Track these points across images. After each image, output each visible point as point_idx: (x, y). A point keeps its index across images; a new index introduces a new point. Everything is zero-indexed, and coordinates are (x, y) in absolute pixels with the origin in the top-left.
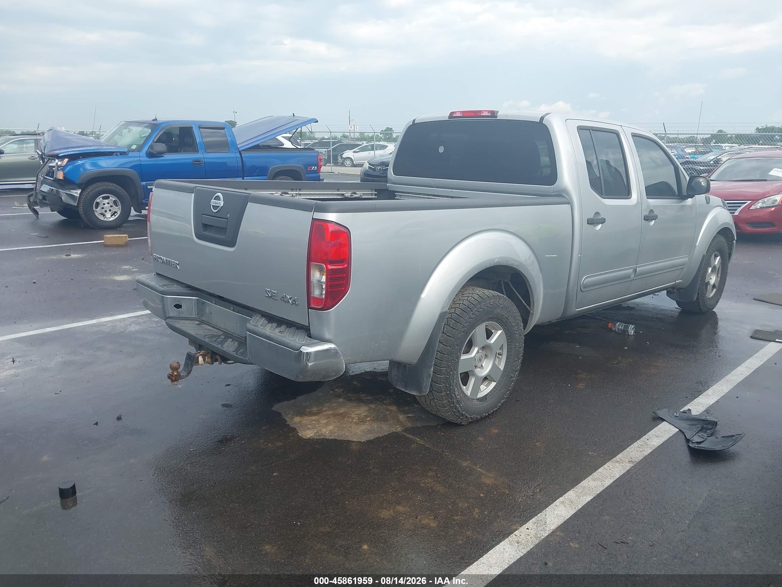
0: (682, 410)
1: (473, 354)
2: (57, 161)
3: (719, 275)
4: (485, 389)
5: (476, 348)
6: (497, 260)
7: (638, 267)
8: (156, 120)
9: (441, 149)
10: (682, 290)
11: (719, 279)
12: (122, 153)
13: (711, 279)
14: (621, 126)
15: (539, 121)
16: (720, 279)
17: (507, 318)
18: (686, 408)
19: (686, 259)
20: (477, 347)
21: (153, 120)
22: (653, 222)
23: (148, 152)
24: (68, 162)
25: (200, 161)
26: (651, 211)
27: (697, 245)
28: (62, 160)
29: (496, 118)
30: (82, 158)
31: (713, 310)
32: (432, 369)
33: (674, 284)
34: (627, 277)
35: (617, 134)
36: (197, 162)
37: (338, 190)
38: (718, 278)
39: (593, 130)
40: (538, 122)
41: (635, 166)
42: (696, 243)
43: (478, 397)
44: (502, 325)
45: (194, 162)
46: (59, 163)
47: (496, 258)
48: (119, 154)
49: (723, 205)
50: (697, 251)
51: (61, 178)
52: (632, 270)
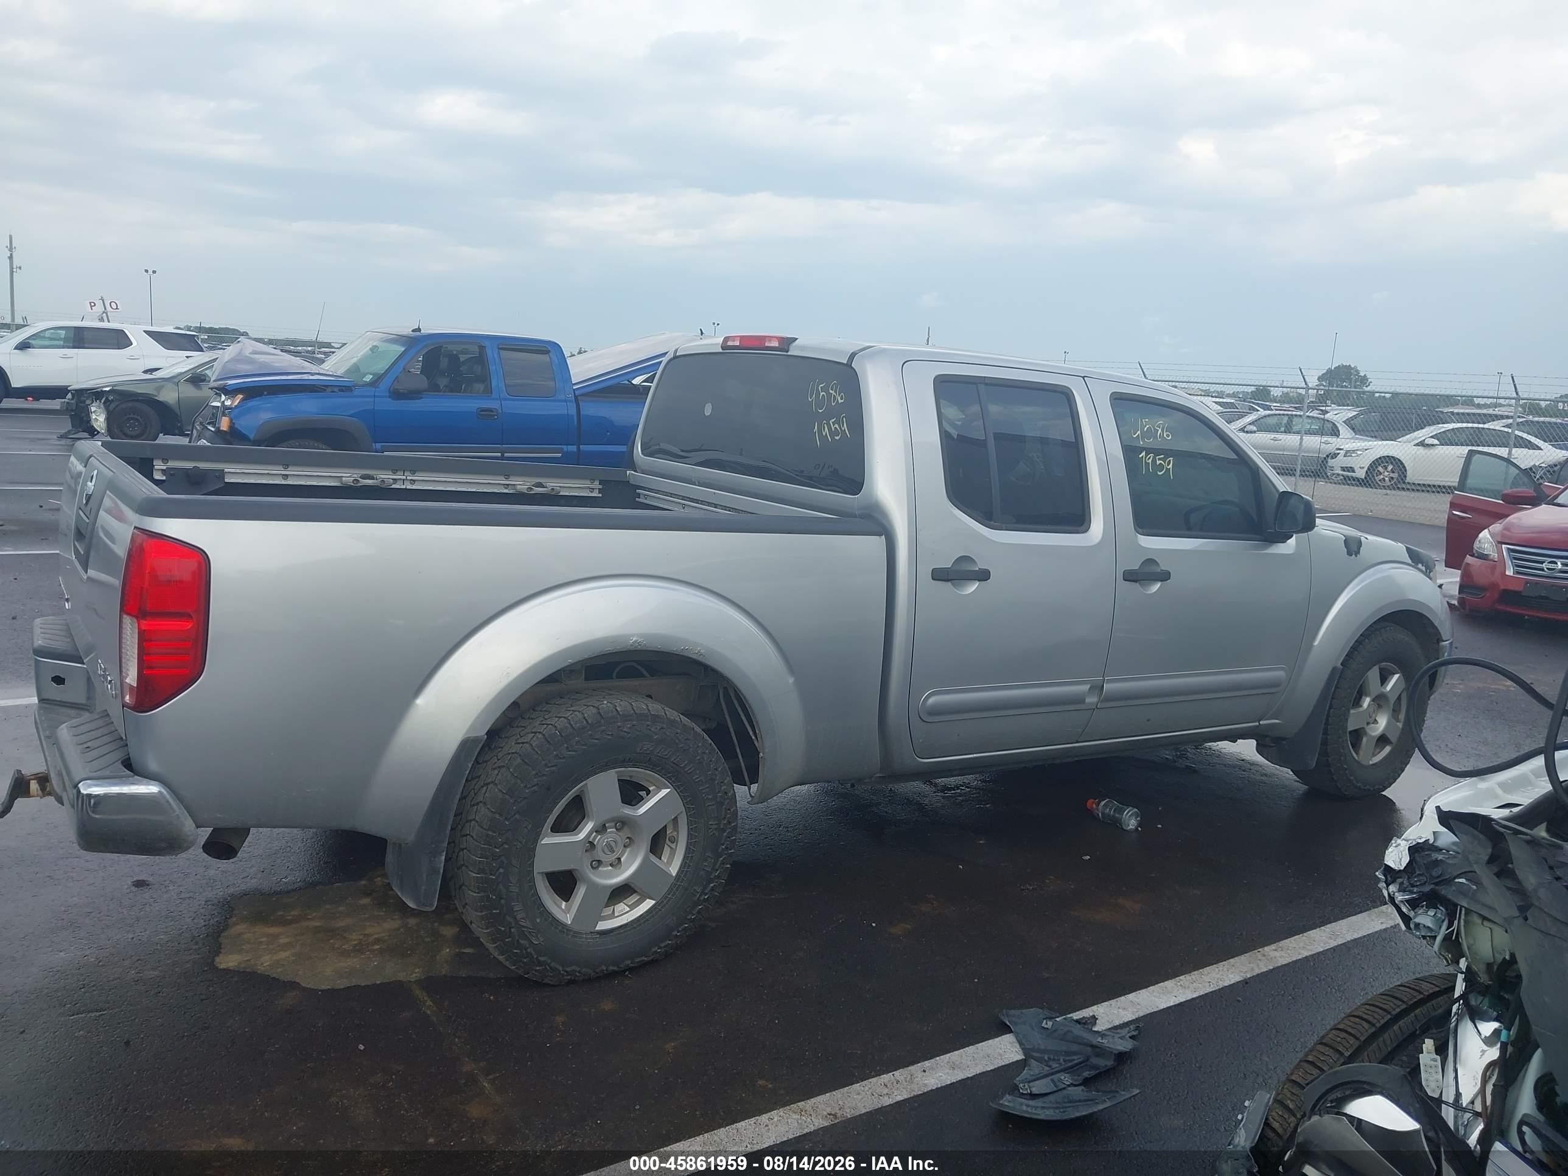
0: (1077, 1015)
1: (582, 835)
2: (223, 397)
3: (1402, 716)
4: (626, 914)
5: (590, 823)
6: (634, 639)
7: (1107, 683)
8: (419, 330)
9: (708, 410)
10: (1284, 742)
11: (1400, 725)
12: (344, 388)
13: (1376, 722)
14: (1083, 377)
15: (845, 362)
16: (1404, 725)
17: (677, 765)
18: (1086, 1013)
19: (1281, 674)
20: (592, 821)
21: (413, 331)
22: (1156, 587)
23: (391, 389)
24: (242, 400)
25: (492, 411)
26: (1150, 562)
27: (1316, 643)
28: (232, 397)
29: (787, 352)
30: (268, 395)
31: (1383, 793)
32: (444, 857)
33: (1257, 726)
34: (1078, 700)
35: (1066, 396)
36: (486, 414)
37: (507, 477)
38: (1398, 721)
39: (986, 384)
40: (843, 364)
41: (1106, 465)
42: (1314, 638)
43: (597, 929)
44: (668, 779)
45: (481, 411)
46: (228, 403)
47: (633, 636)
48: (336, 389)
49: (1410, 561)
50: (1313, 658)
51: (225, 429)
52: (1089, 686)
